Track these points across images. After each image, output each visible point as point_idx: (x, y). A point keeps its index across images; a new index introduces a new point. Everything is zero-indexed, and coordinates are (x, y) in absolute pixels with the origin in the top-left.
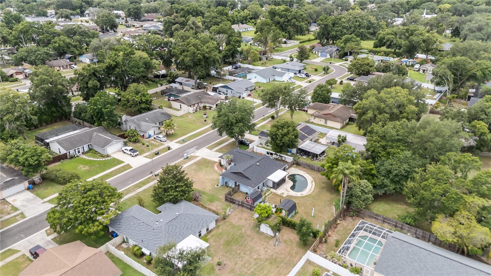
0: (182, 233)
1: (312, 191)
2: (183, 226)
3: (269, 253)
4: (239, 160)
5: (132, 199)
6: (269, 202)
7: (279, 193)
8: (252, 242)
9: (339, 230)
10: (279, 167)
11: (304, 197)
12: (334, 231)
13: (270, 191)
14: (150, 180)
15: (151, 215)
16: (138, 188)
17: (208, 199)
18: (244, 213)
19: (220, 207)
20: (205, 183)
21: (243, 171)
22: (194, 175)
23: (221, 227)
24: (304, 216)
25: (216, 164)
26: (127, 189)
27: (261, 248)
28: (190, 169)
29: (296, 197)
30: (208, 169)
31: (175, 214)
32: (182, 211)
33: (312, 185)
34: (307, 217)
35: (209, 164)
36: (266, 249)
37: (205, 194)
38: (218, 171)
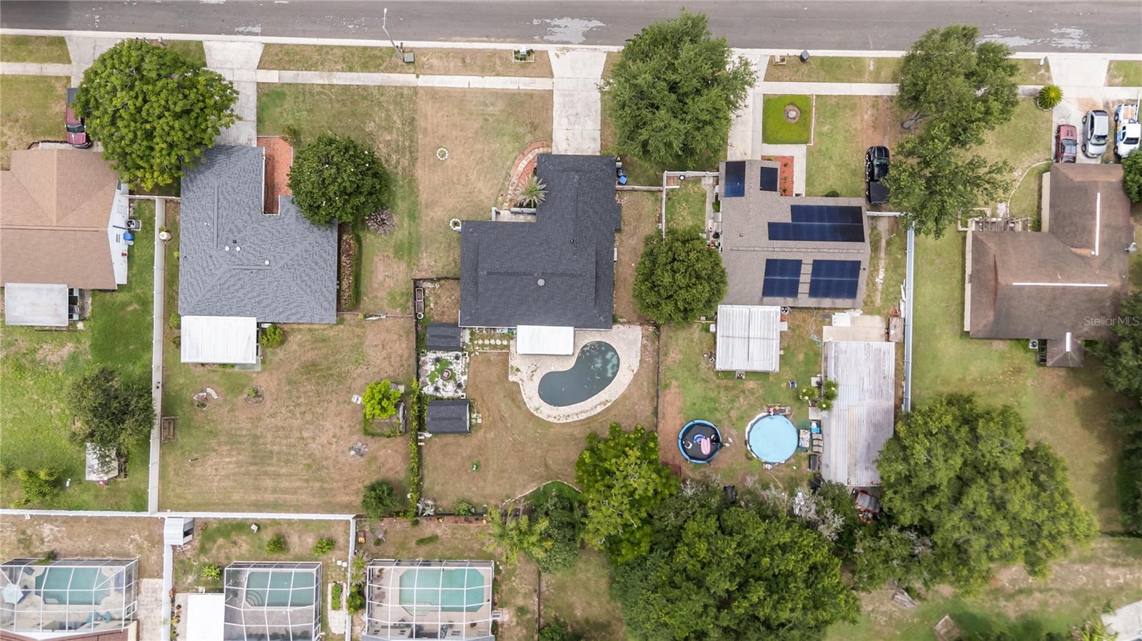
0: (243, 303)
1: (565, 421)
2: (255, 295)
3: (329, 449)
4: (550, 218)
5: (304, 94)
6: (469, 364)
7: (513, 362)
8: (337, 406)
9: (467, 529)
10: (581, 323)
11: (530, 419)
12: (456, 522)
13: (509, 342)
14: (385, 64)
15: (252, 206)
16: (344, 66)
17: (401, 240)
18: (404, 339)
19: (392, 285)
20: (450, 189)
21: (489, 273)
22: (463, 141)
23: (342, 327)
24: (469, 450)
25: (541, 150)
26: (324, 50)
27: (333, 431)
28: (482, 108)
29: (521, 404)
30: (510, 147)
31: (265, 259)
32: (281, 263)
33: (592, 409)
34: (470, 457)
35: (530, 135)
36: (335, 440)
37: (414, 221)
38: (514, 179)
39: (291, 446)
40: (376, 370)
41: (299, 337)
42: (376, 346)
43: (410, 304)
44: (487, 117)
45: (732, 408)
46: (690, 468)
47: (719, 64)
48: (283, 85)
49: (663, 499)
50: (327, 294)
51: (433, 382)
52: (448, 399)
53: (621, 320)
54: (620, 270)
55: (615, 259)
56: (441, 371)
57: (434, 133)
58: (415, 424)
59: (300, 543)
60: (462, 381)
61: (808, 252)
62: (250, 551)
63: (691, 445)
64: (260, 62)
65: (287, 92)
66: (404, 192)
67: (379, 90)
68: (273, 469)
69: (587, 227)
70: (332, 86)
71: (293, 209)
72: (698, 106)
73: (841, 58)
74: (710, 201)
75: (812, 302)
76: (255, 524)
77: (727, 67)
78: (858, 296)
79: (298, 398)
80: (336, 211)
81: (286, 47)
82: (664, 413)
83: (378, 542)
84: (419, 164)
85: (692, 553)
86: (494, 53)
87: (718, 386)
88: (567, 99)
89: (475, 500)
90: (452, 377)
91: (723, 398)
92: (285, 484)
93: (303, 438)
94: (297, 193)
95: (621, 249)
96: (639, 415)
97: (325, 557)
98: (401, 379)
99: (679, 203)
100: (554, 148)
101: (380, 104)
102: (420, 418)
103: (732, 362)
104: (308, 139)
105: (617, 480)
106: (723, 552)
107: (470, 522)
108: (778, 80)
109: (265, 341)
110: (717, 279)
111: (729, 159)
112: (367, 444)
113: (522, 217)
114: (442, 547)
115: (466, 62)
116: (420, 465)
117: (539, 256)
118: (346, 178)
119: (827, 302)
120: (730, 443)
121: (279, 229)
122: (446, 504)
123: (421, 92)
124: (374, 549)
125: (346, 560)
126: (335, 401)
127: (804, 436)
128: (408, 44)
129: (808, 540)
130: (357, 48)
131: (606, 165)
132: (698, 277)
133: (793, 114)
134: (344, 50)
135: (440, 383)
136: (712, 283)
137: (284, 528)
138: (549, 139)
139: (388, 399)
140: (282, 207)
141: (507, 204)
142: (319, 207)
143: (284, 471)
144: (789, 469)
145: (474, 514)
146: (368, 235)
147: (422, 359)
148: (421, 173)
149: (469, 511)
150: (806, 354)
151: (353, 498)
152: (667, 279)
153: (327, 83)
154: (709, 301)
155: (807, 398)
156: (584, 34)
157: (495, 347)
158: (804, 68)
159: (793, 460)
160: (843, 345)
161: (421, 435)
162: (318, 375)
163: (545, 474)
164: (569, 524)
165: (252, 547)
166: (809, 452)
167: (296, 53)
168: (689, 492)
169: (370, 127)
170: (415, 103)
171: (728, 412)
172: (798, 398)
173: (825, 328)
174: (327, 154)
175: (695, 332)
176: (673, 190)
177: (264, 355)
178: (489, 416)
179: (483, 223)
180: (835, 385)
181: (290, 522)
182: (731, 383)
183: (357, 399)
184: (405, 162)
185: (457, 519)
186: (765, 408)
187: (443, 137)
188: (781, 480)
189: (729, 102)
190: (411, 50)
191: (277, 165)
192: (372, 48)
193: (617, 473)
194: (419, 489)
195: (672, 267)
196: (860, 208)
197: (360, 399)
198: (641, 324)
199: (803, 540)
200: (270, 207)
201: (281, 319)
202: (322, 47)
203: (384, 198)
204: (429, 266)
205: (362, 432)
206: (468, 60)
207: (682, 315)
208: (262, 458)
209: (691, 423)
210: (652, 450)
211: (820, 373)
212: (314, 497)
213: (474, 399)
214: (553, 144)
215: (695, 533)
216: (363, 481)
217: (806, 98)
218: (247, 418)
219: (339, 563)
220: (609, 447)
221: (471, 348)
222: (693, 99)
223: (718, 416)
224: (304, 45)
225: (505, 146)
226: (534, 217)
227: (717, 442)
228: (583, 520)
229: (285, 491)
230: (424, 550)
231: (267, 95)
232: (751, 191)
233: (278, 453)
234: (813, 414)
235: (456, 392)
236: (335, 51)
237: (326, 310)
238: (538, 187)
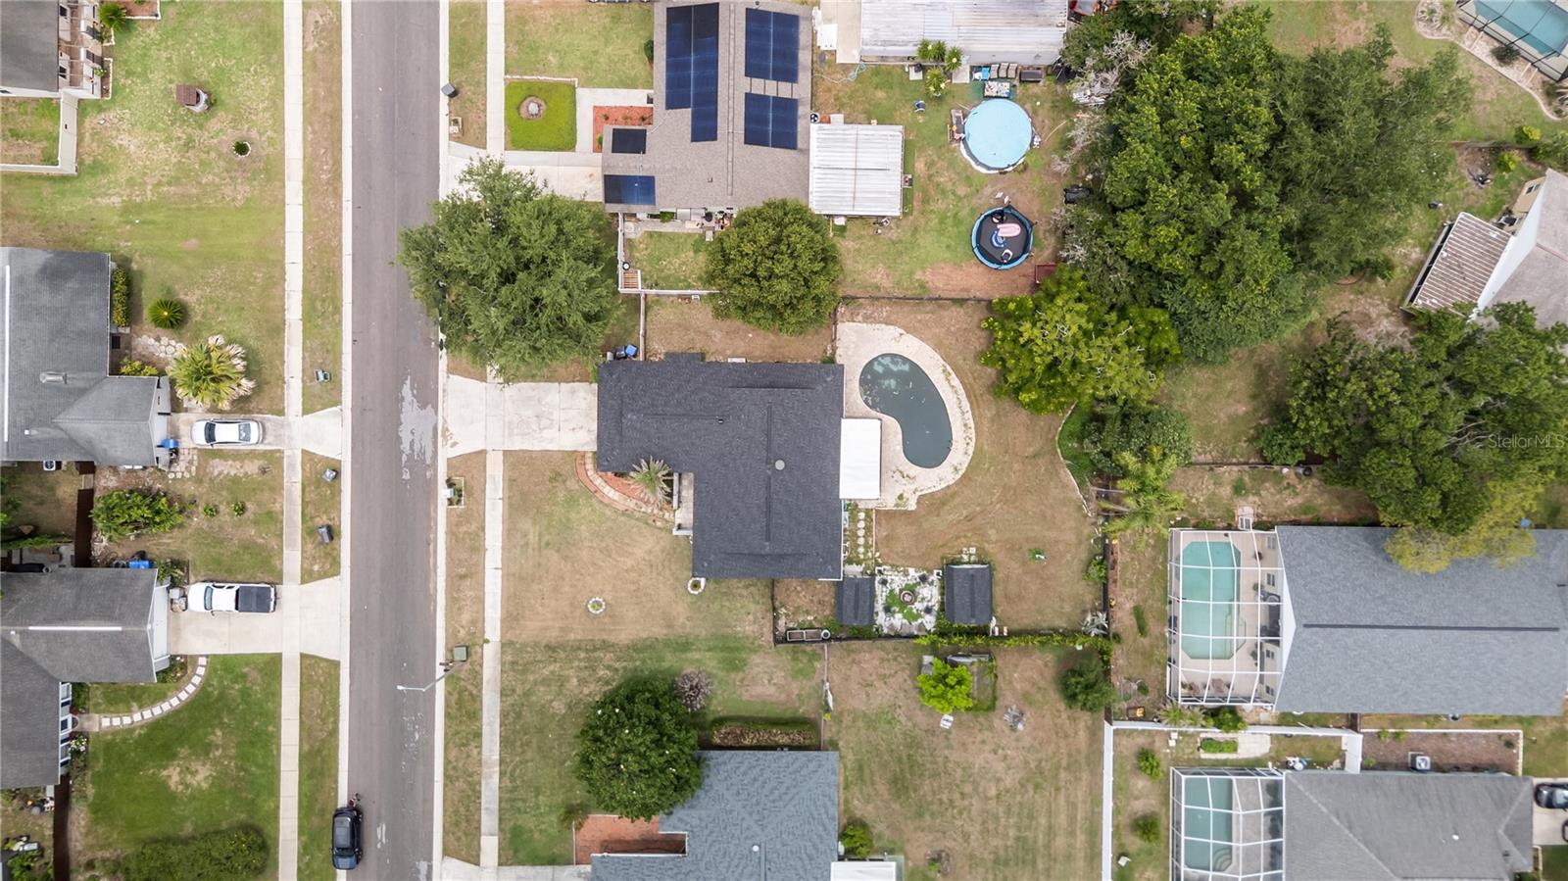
1: (973, 430)
2: (799, 864)
3: (1013, 759)
4: (687, 453)
5: (514, 800)
6: (892, 566)
7: (890, 503)
8: (952, 748)
9: (1125, 567)
10: (835, 411)
11: (970, 479)
12: (1115, 581)
13: (860, 511)
14: (469, 687)
15: (676, 870)
16: (473, 744)
17: (720, 662)
18: (858, 657)
19: (783, 674)
20: (646, 595)
21: (768, 539)
22: (578, 576)
23: (841, 744)
24: (1014, 564)
25: (590, 466)
26: (451, 772)
27: (988, 755)
28: (530, 550)
29: (948, 492)
30: (585, 511)
31: (751, 851)
32: (756, 829)
33: (956, 392)
34: (1024, 563)
35: (568, 483)
36: (1000, 751)
37: (693, 644)
38: (631, 504)
39: (1008, 812)
40: (901, 695)
41: (856, 802)
42: (868, 695)
43: (808, 648)
44: (543, 544)
45: (953, 193)
46: (1043, 251)
47: (472, 212)
48: (501, 830)
49: (1089, 290)
50: (797, 765)
51: (919, 616)
52: (942, 594)
53: (829, 352)
54: (757, 353)
55: (744, 360)
56: (903, 604)
57: (567, 618)
58: (979, 641)
59: (1144, 796)
60: (917, 575)
61: (734, 85)
62: (1155, 867)
63: (1007, 251)
64: (469, 862)
65: (512, 823)
66: (651, 659)
67: (506, 696)
68: (1041, 837)
69: (701, 401)
70: (502, 761)
71: (680, 813)
72: (536, 241)
73: (451, 39)
74: (658, 226)
75: (804, 78)
76: (1118, 859)
77: (475, 199)
78: (795, 13)
79: (941, 802)
80: (683, 753)
81: (447, 825)
82: (961, 290)
83: (1143, 689)
84: (612, 639)
85: (1170, 248)
86: (451, 533)
87: (923, 213)
88: (515, 431)
89: (1084, 556)
90: (911, 590)
91: (939, 205)
92: (1062, 819)
93: (998, 796)
94: (659, 807)
95: (728, 352)
96: (965, 326)
97: (1163, 765)
98: (913, 661)
99: (662, 271)
100: (586, 449)
101: (527, 694)
102: (971, 633)
103: (890, 193)
104: (579, 793)
105: (1066, 354)
106: (1171, 203)
107: (1115, 562)
108: (484, 129)
109: (863, 850)
110: (780, 213)
111: (601, 198)
112: (1006, 707)
113: (684, 493)
114: (1150, 601)
115: (465, 573)
116: (1035, 633)
117: (742, 470)
118: (640, 740)
119: (804, 57)
120: (1004, 196)
121: (706, 832)
122: (1089, 595)
123: (509, 636)
124: (1152, 695)
125: (1168, 734)
126: (946, 752)
127: (995, 90)
128: (440, 656)
129: (1151, 82)
130: (447, 727)
131: (611, 374)
132: (778, 241)
133: (533, 108)
134: (451, 745)
135: (919, 606)
136: (786, 220)
137: (1124, 820)
138: (574, 456)
139: (945, 677)
140: (675, 828)
141: (667, 514)
142: (678, 778)
143: (1043, 821)
144: (1040, 111)
145: (1104, 555)
146: (712, 708)
147: (886, 631)
148: (624, 635)
149: (1101, 563)
150: (876, 88)
151: (1082, 725)
152: (784, 286)
153: (497, 769)
154: (810, 225)
155: (943, 86)
156: (423, 406)
157: (868, 529)
158: (467, 91)
159: (1028, 106)
160: (866, 34)
161: (993, 632)
162: (908, 776)
163: (1047, 458)
164: (1123, 423)
165: (1149, 863)
166: (1016, 82)
167: (456, 812)
168: (1081, 252)
169: (559, 707)
170: (525, 645)
171: (960, 199)
172: (940, 98)
173: (840, 60)
174: (606, 766)
175: (845, 246)
176: (644, 280)
177: (882, 851)
178: (965, 536)
179: (695, 547)
180: (925, 44)
181: (1116, 812)
182: (918, 195)
183: (947, 721)
184: (608, 657)
185: (1111, 581)
186: (954, 145)
187: (572, 604)
188: (1055, 122)
189: (527, 198)
190: (450, 650)
191: (616, 836)
192: (447, 705)
193: (1056, 354)
194: (1071, 634)
195: (765, 278)
196: (668, 9)
197: (946, 717)
198: (835, 323)
199: (1153, 89)
200: (675, 845)
201: (834, 829)
202: (446, 776)
203: (662, 687)
204: (755, 622)
205: (990, 714)
206: (462, 571)
207: (831, 265)
208: (1027, 851)
209: (976, 250)
210: (1020, 305)
211: (903, 67)
212: (1080, 779)
213: (942, 558)
214: (580, 449)
215: (1142, 243)
216: (1058, 711)
217: (510, 88)
218: (970, 873)
219: (1172, 743)
220: (1016, 365)
221: (870, 562)
222: (524, 248)
223: (964, 213)
224: (444, 801)
225: (583, 518)
226: (684, 476)
227: (1004, 215)
228: (1121, 403)
229: (1072, 820)
230: (1153, 626)
231: (516, 851)
232: (646, 166)
233: (1019, 829)
234: (962, 77)
235: (932, 583)
236: (451, 757)
237: (819, 766)
238: (645, 469)
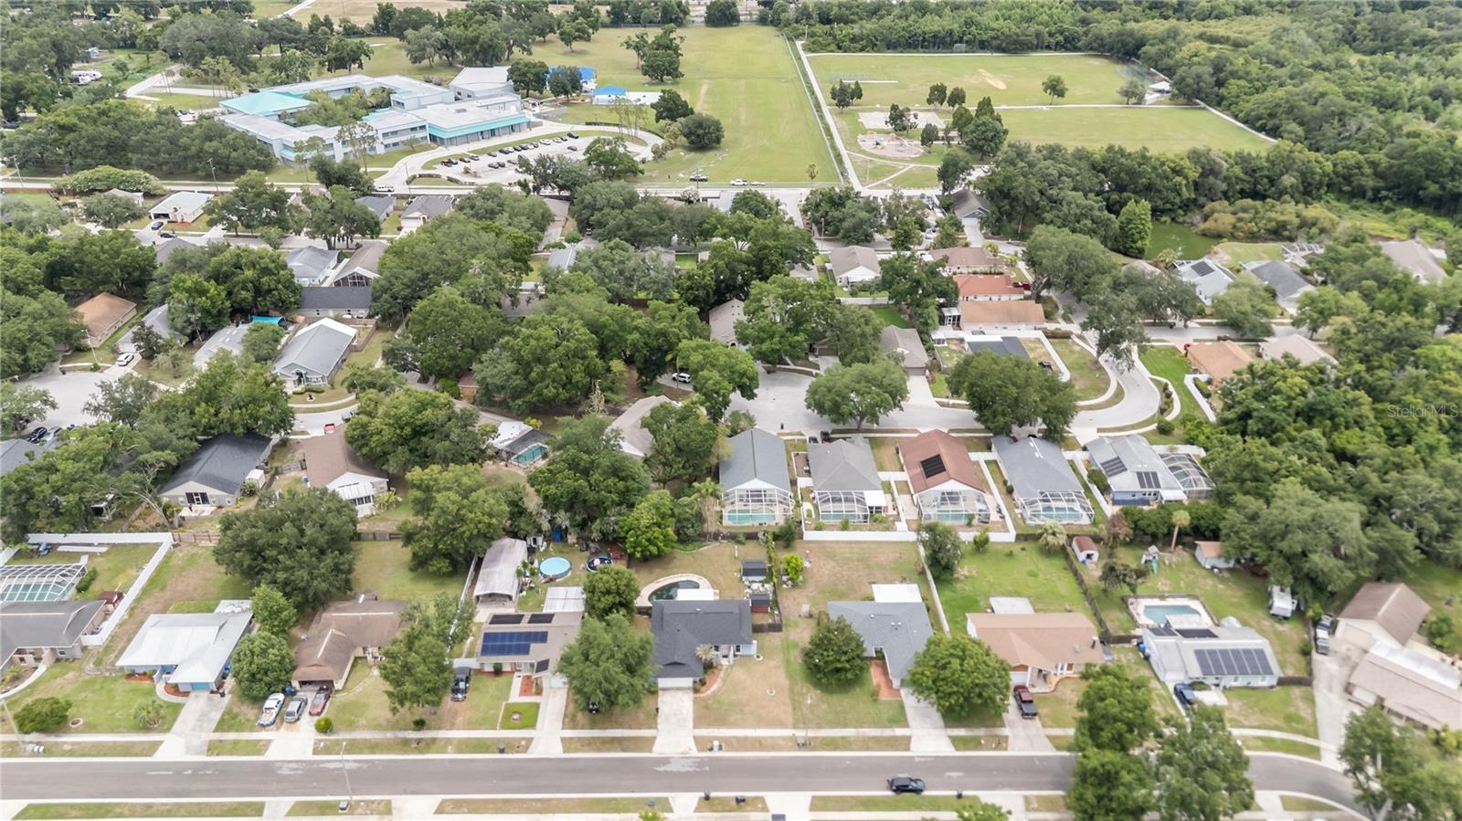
8: (823, 578)
11: (704, 573)
14: (819, 741)
19: (796, 628)
20: (764, 674)
21: (732, 613)
22: (757, 699)
23: (823, 607)
24: (740, 562)
25: (701, 695)
26: (865, 748)
28: (745, 718)
30: (724, 698)
31: (874, 618)
37: (787, 659)
42: (803, 602)
43: (783, 619)
44: (741, 713)
48: (890, 727)
57: (779, 703)
61: (524, 627)
64: (910, 741)
67: (821, 725)
70: (856, 728)
81: (893, 749)
84: (787, 686)
86: (738, 750)
88: (683, 725)
100: (692, 696)
101: (820, 718)
103: (574, 589)
108: (521, 738)
115: (759, 744)
117: (700, 624)
123: (791, 726)
130: (841, 750)
133: (516, 716)
134: (850, 748)
140: (871, 649)
147: (773, 597)
148: (785, 682)
153: (859, 729)
156: (669, 762)
158: (502, 746)
167: (886, 746)
170: (794, 719)
187: (772, 701)
190: (800, 748)
191: (883, 679)
192: (830, 750)
196: (481, 656)
201: (862, 603)
217: (503, 727)
225: (727, 698)
231: (901, 722)
232: (556, 655)
236: (858, 748)
238: (701, 653)
